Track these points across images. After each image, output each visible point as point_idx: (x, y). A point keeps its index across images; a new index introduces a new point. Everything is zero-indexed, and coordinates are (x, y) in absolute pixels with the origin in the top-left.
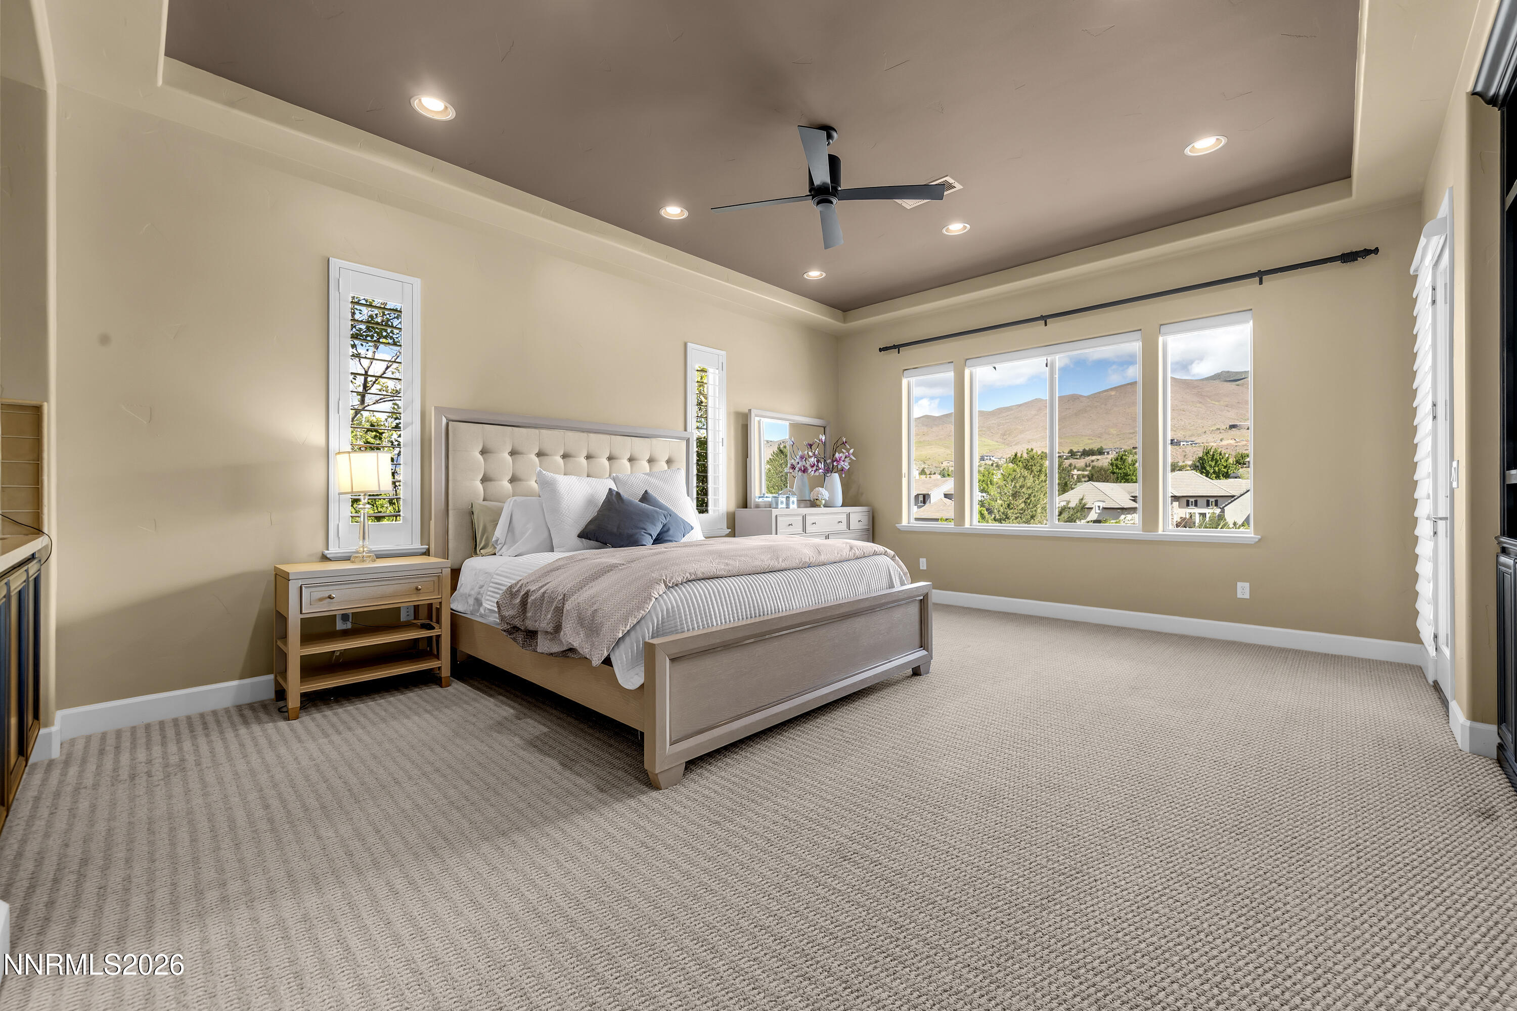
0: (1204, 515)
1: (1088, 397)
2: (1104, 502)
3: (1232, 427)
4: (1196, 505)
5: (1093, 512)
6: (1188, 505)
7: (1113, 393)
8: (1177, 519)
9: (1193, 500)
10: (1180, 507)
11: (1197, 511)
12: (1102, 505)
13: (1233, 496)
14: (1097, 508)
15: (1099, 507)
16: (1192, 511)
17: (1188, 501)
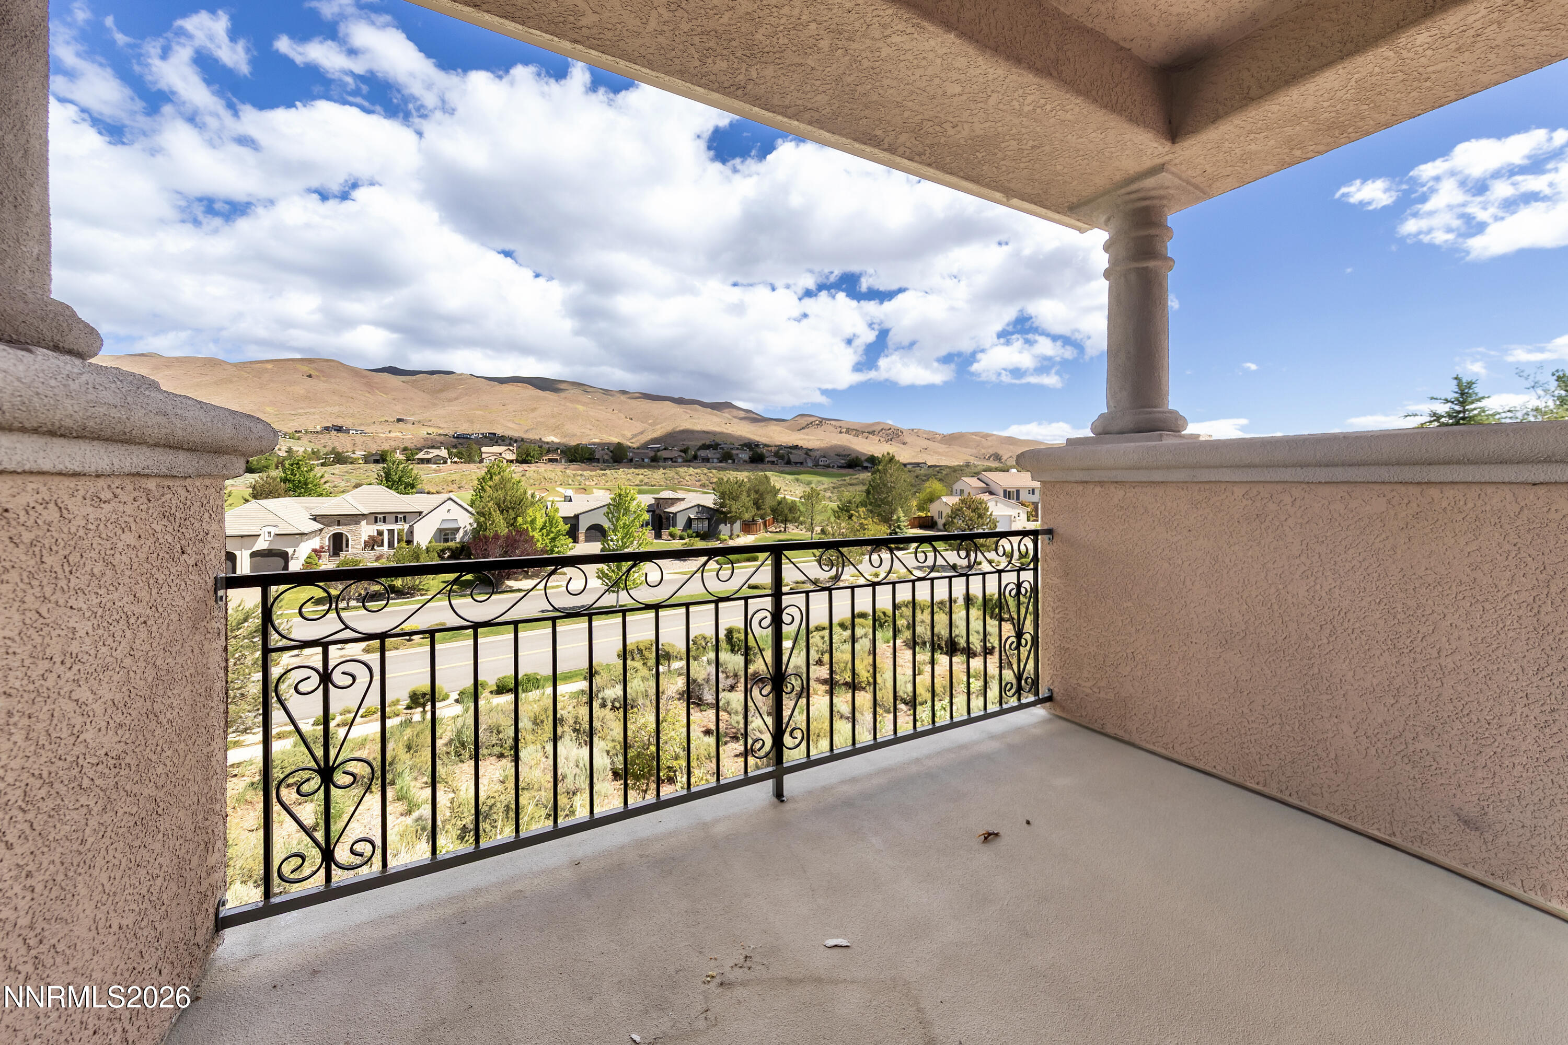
0: (391, 532)
1: (235, 365)
2: (277, 526)
3: (399, 420)
4: (384, 522)
5: (261, 539)
6: (376, 522)
7: (270, 366)
8: (365, 537)
9: (381, 516)
10: (367, 524)
11: (384, 527)
12: (274, 531)
13: (420, 513)
14: (267, 534)
15: (269, 533)
16: (380, 528)
17: (376, 518)
